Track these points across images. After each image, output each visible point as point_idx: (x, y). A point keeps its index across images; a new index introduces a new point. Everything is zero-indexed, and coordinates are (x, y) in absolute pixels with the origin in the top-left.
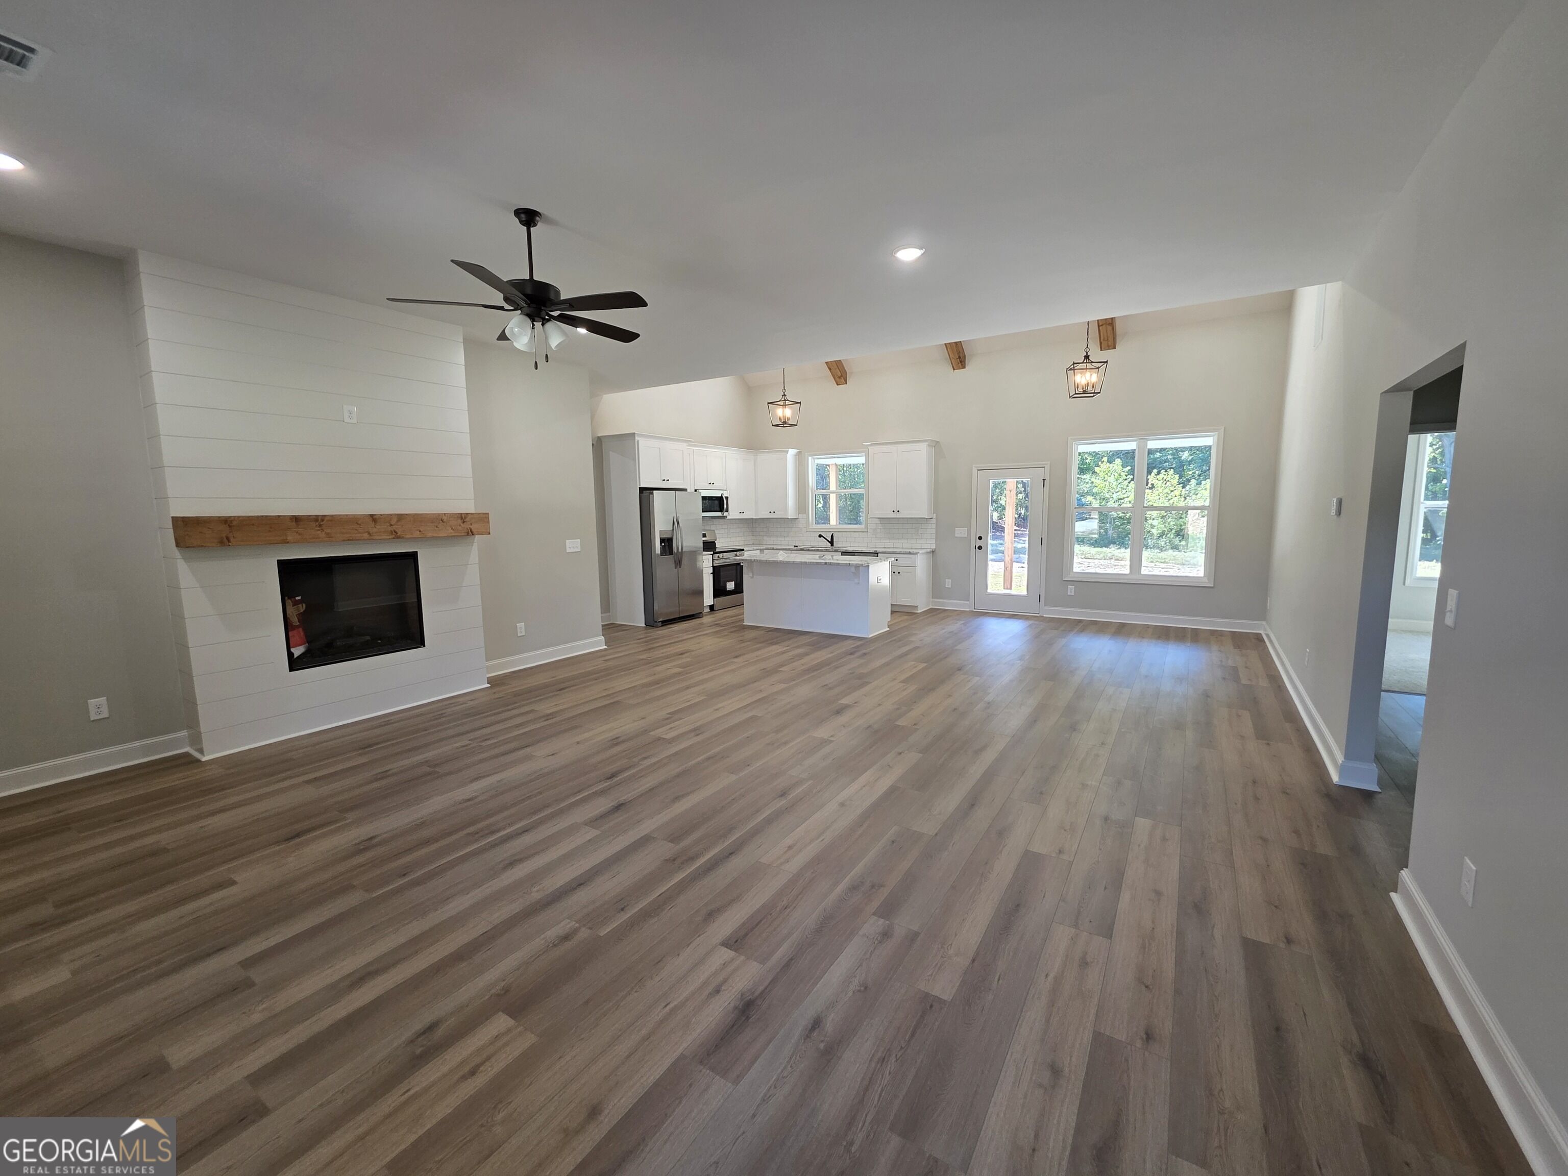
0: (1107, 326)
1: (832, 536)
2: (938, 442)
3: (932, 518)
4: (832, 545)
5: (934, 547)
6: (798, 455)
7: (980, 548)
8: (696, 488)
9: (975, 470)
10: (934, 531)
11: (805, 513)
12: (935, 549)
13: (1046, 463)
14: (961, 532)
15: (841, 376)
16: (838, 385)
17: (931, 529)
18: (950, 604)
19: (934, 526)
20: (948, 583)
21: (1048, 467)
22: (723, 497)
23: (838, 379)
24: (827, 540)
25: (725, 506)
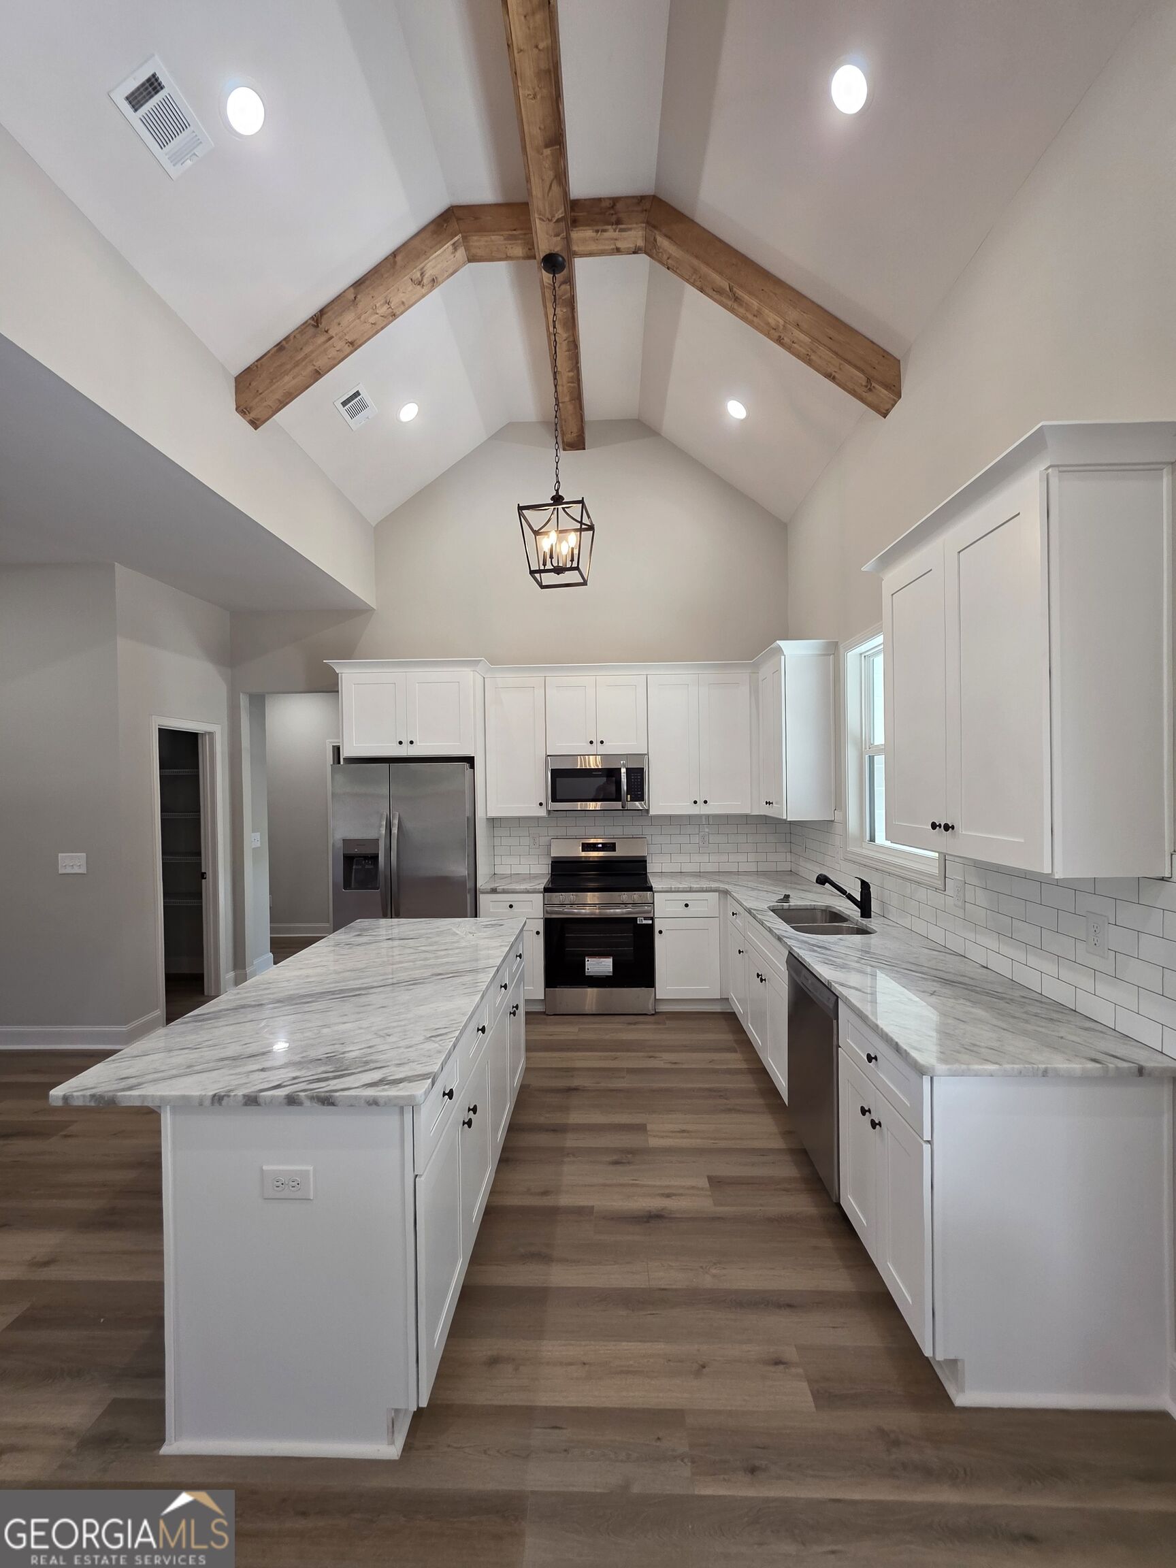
1: (865, 886)
4: (866, 912)
6: (829, 657)
11: (839, 811)
15: (869, 380)
16: (881, 413)
22: (623, 770)
23: (870, 397)
24: (850, 898)
25: (624, 787)
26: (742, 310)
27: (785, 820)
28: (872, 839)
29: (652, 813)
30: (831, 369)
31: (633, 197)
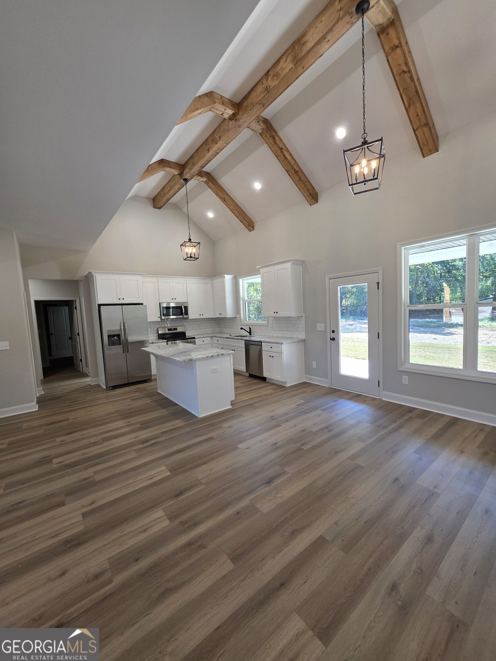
0: (424, 128)
1: (250, 329)
2: (303, 261)
3: (302, 316)
4: (250, 334)
5: (304, 337)
6: (235, 279)
7: (333, 339)
8: (160, 302)
9: (327, 279)
10: (304, 326)
11: (239, 314)
12: (305, 339)
13: (380, 268)
14: (320, 327)
15: (249, 225)
16: (250, 232)
17: (302, 323)
18: (316, 380)
19: (304, 322)
20: (314, 365)
21: (380, 272)
22: (183, 307)
23: (248, 227)
24: (247, 331)
25: (184, 312)
26: (225, 203)
27: (227, 317)
28: (246, 320)
29: (190, 318)
30: (242, 220)
31: (205, 172)
